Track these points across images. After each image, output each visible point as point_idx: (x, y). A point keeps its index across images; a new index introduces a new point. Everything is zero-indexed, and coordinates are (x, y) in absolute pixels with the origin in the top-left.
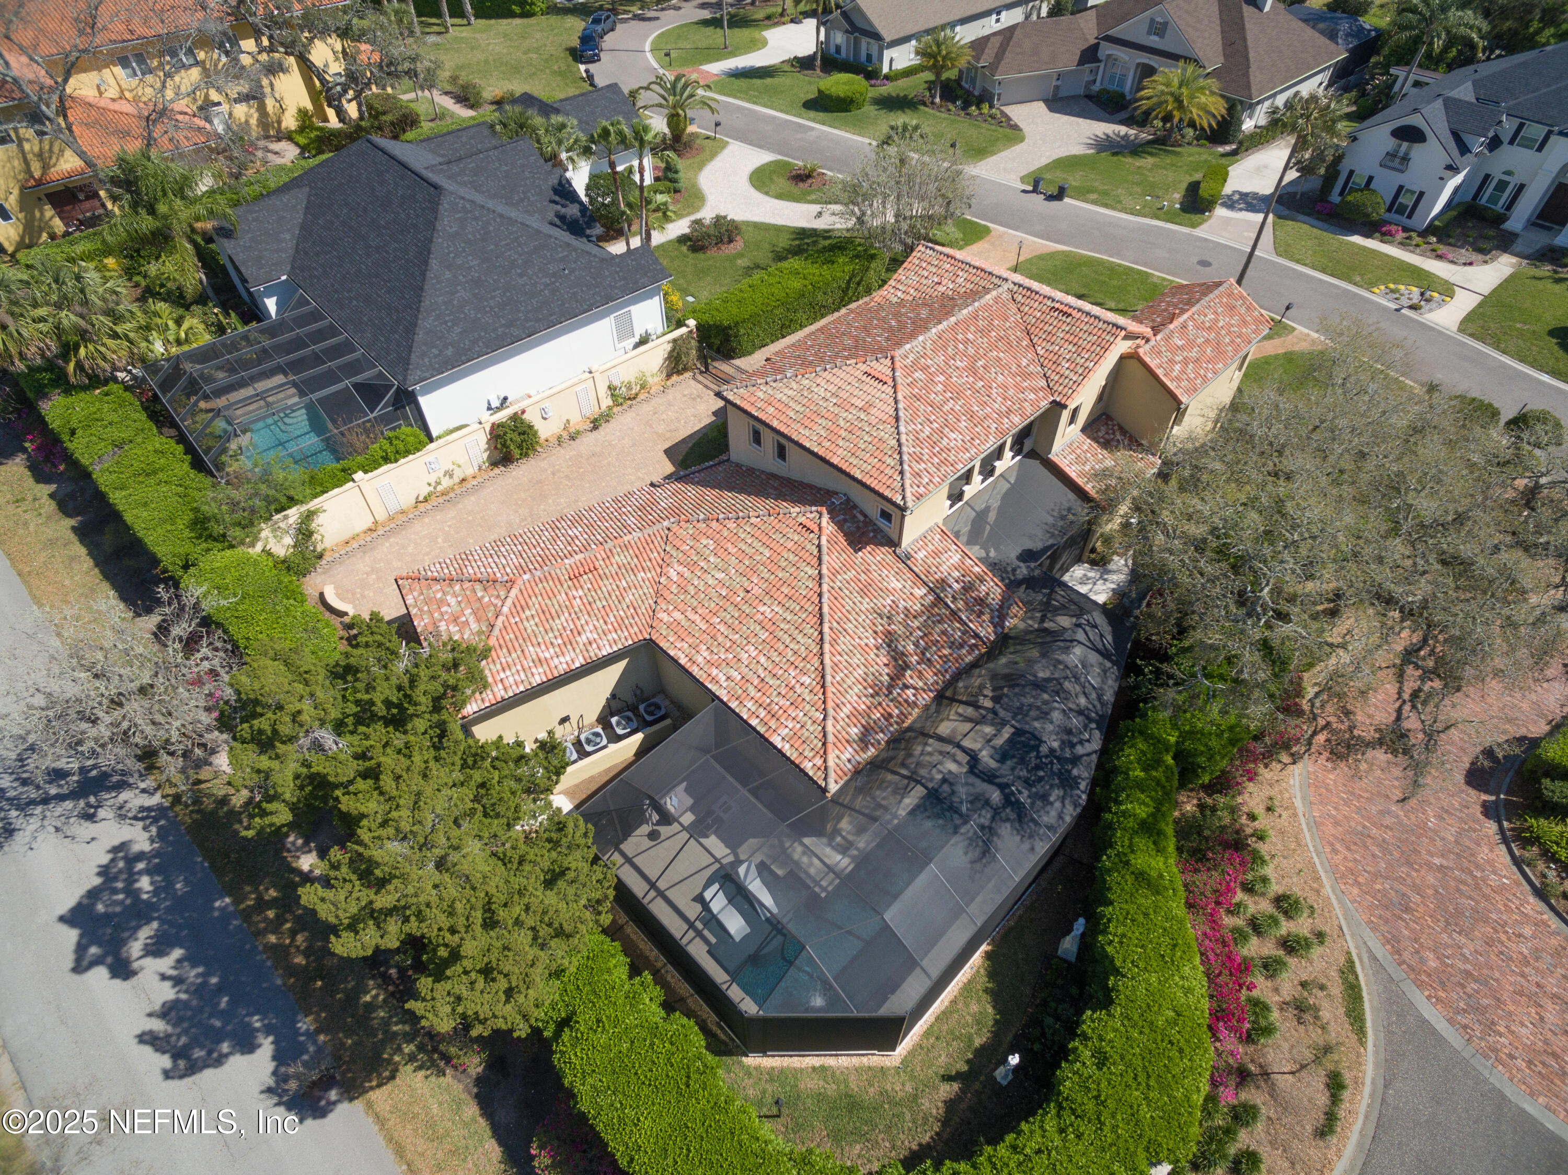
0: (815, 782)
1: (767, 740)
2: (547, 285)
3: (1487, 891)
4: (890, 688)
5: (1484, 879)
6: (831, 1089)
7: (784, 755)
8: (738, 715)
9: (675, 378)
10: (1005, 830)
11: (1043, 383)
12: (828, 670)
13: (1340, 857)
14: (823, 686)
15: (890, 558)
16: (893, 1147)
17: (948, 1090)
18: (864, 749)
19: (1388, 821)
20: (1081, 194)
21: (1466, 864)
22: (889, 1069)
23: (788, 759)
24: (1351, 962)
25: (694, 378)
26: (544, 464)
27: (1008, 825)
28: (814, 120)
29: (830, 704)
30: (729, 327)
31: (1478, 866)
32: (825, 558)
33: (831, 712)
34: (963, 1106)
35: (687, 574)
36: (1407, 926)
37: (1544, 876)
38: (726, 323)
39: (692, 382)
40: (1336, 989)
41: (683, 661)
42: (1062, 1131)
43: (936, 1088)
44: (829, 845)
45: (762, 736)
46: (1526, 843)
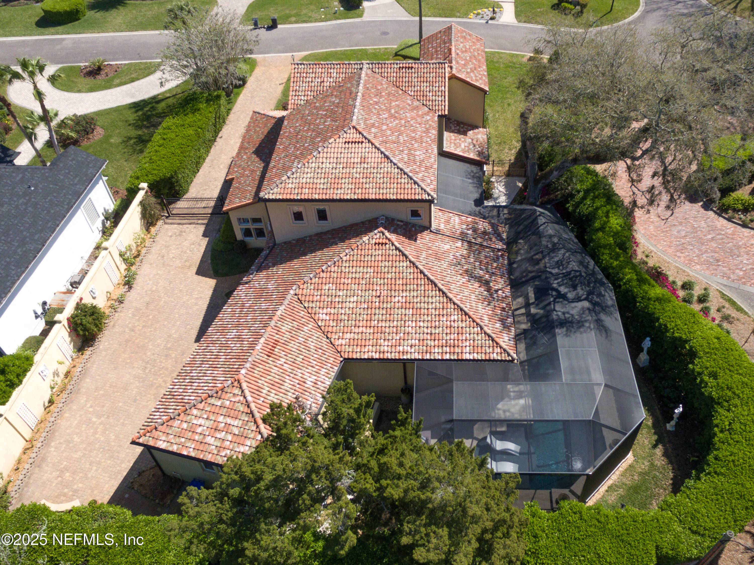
0: (505, 361)
1: (462, 360)
2: (26, 204)
3: (731, 236)
4: (491, 295)
5: (726, 233)
6: (621, 491)
7: (478, 360)
8: (435, 360)
9: (153, 229)
10: (603, 316)
11: (426, 109)
12: (462, 306)
13: (682, 258)
14: (466, 314)
15: (432, 235)
16: (665, 489)
17: (659, 451)
18: (509, 330)
19: (683, 233)
20: (286, 20)
21: (717, 232)
22: (632, 463)
23: (482, 360)
24: (720, 292)
25: (166, 223)
26: (117, 329)
27: (602, 314)
28: (57, 33)
29: (478, 321)
30: (172, 177)
31: (721, 230)
32: (406, 253)
33: (482, 324)
34: (670, 450)
35: (332, 311)
36: (724, 267)
37: (740, 219)
38: (168, 175)
39: (166, 226)
40: (727, 305)
41: (377, 356)
42: (728, 410)
43: (655, 454)
44: (511, 399)
45: (458, 360)
46: (726, 211)
